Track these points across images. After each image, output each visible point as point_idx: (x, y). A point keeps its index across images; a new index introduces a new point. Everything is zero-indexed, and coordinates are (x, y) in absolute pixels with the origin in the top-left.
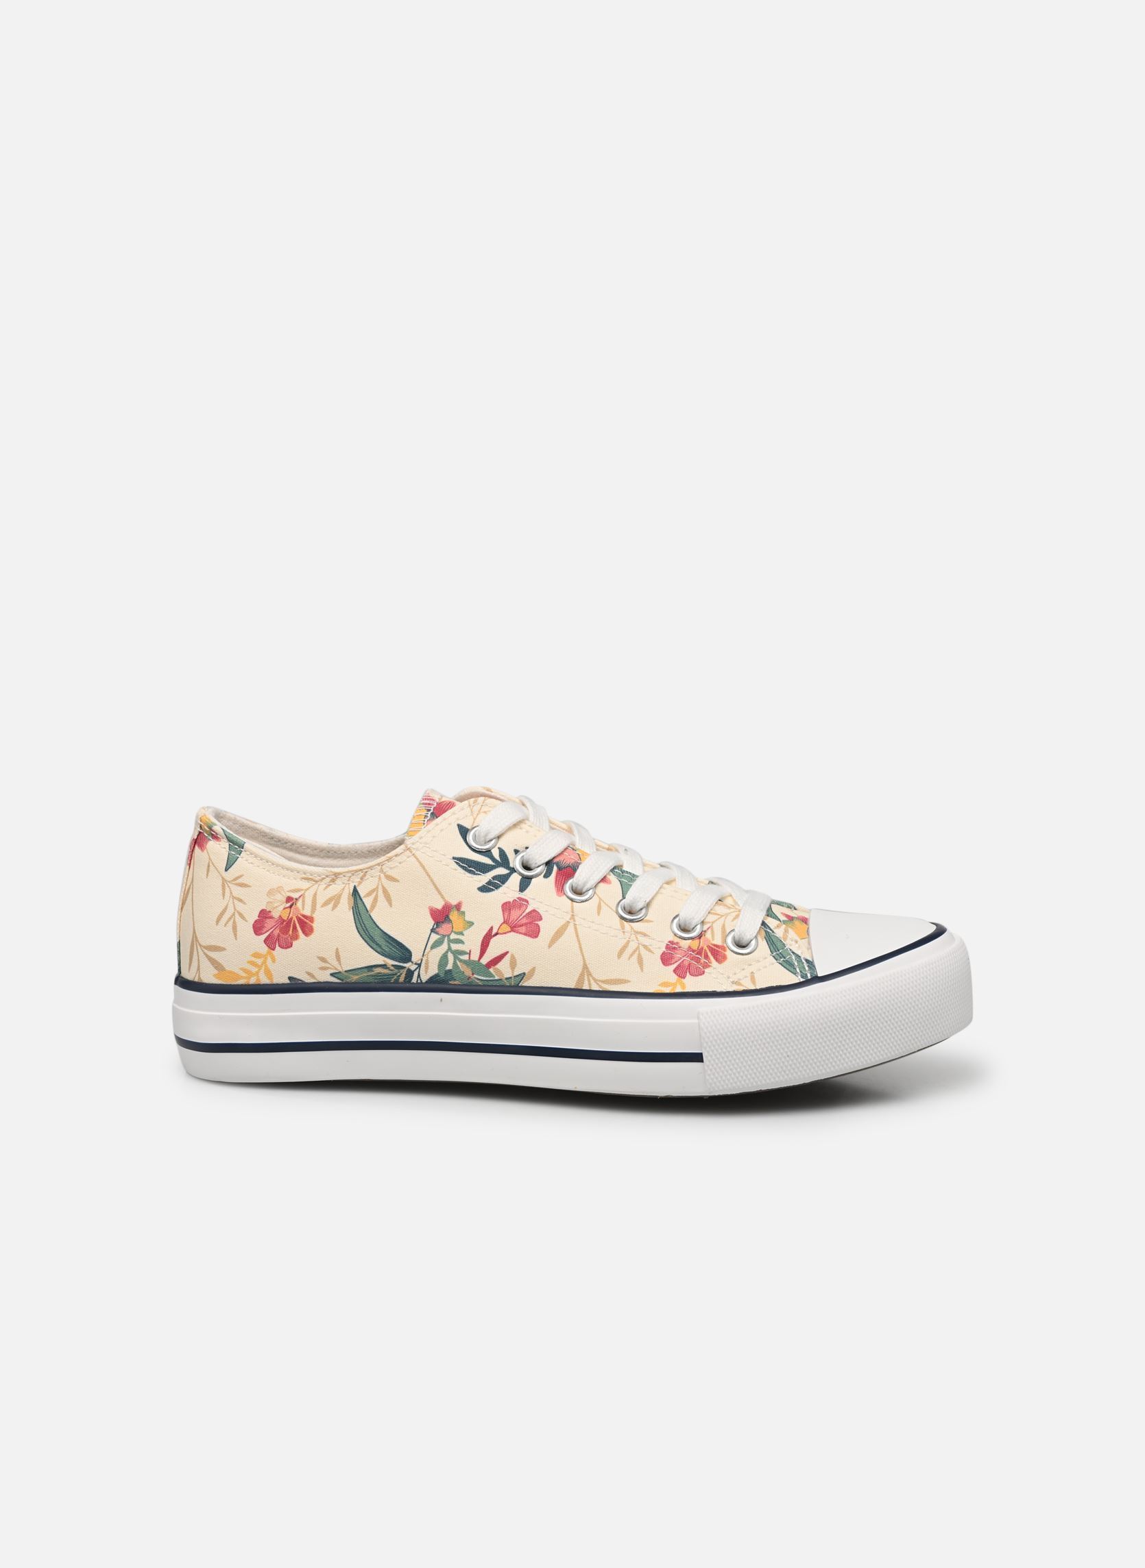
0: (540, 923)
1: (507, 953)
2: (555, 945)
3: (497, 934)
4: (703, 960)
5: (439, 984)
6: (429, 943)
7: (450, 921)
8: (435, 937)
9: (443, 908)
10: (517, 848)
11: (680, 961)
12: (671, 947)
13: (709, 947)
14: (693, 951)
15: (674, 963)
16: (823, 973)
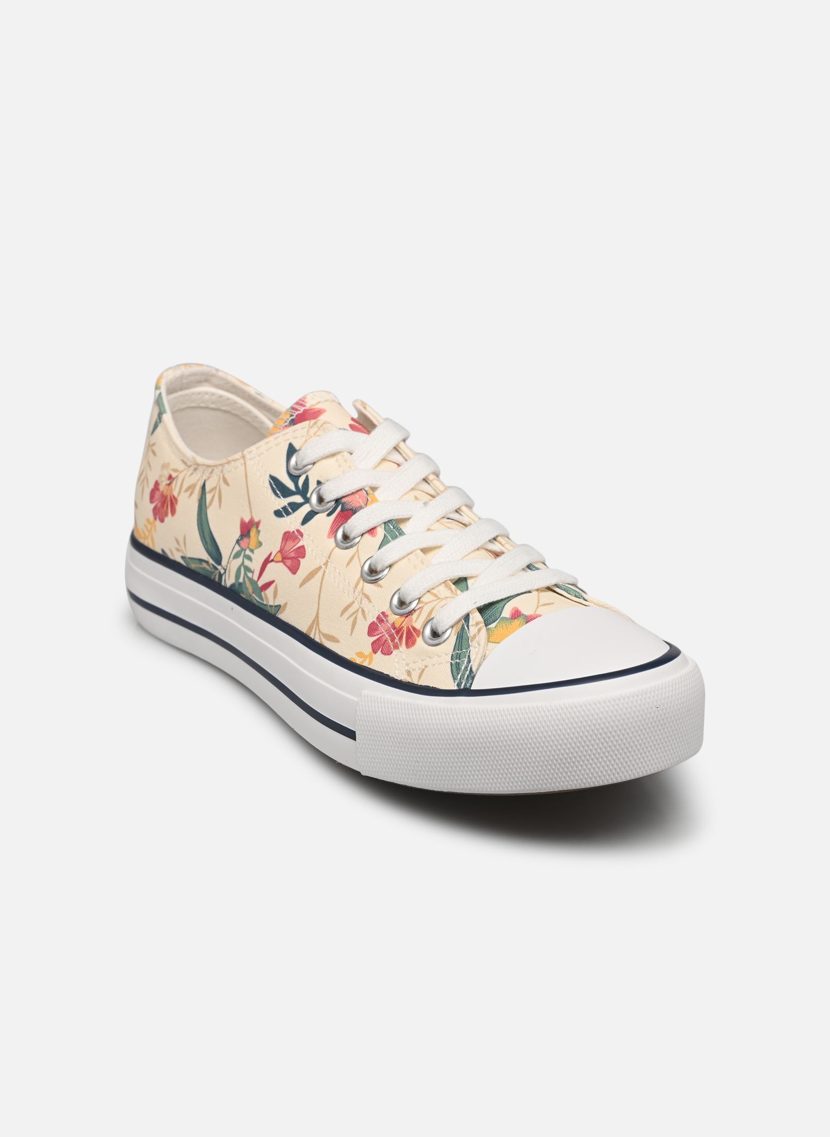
0: (302, 561)
1: (273, 582)
2: (304, 586)
3: (272, 561)
4: (397, 640)
5: (233, 594)
6: (234, 550)
7: (250, 536)
8: (237, 548)
9: (249, 522)
10: (320, 479)
11: (381, 635)
12: (382, 618)
13: (408, 628)
14: (394, 628)
15: (375, 636)
16: (474, 687)
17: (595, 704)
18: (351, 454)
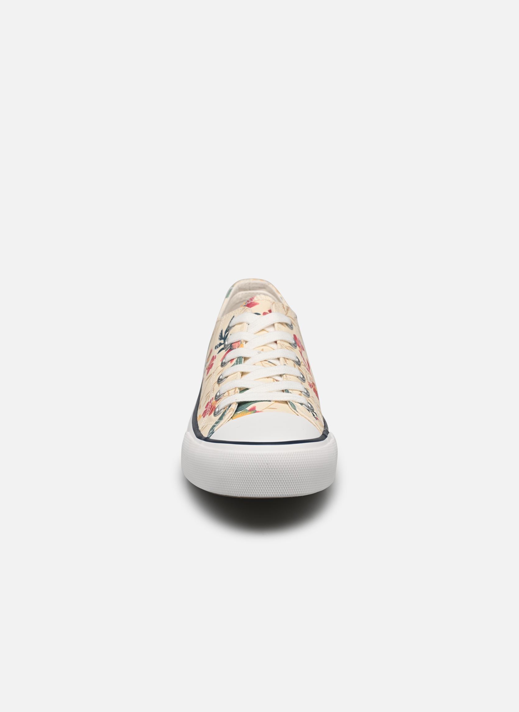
10: (232, 334)
12: (211, 400)
13: (214, 407)
14: (211, 406)
15: (206, 408)
16: (211, 438)
17: (255, 455)
18: (249, 324)
